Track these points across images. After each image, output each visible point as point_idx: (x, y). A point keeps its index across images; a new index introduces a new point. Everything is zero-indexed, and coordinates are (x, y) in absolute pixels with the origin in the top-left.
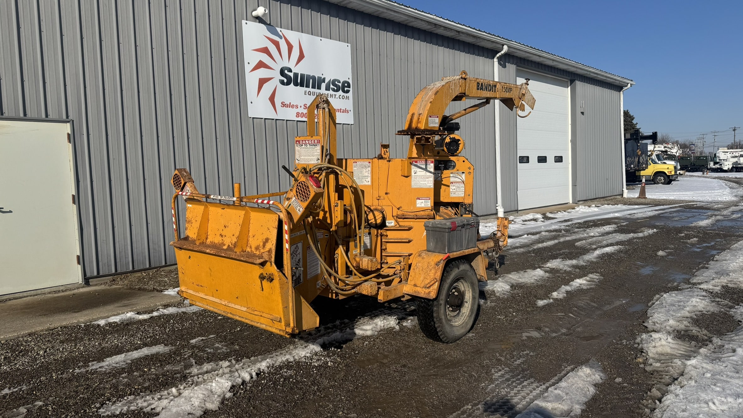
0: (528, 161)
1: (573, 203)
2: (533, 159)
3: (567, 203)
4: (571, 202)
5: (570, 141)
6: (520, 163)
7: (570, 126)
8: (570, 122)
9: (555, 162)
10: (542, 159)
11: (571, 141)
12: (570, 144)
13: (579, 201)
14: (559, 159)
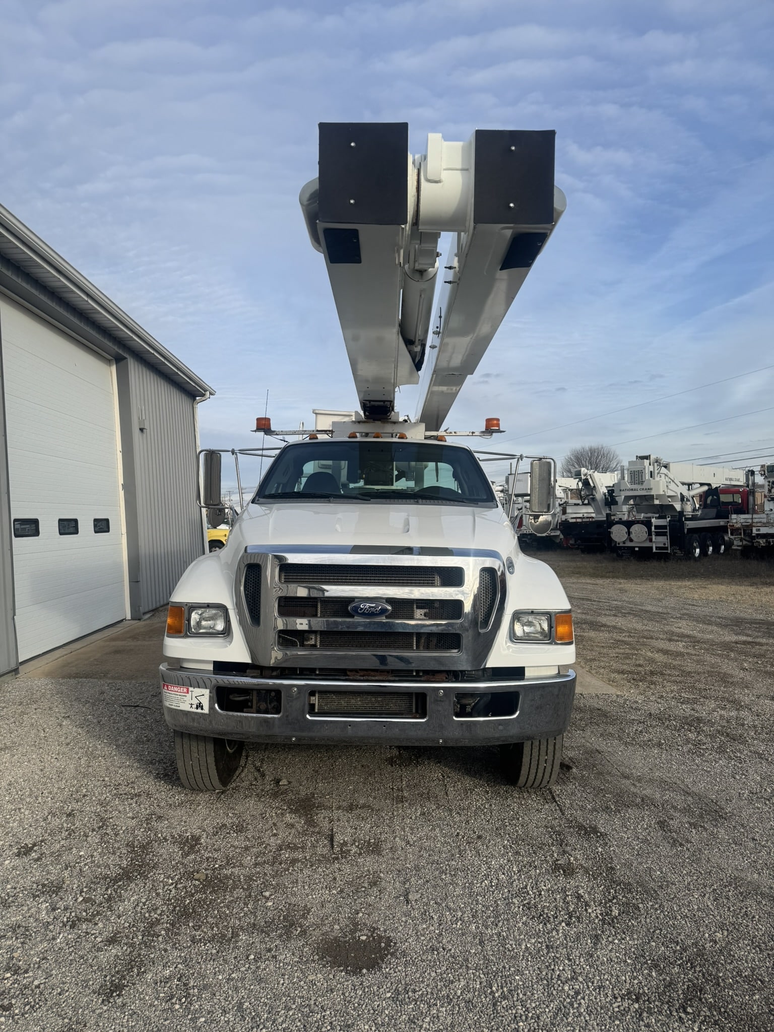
0: (36, 533)
1: (133, 619)
2: (49, 527)
3: (122, 621)
4: (129, 617)
5: (121, 487)
6: (16, 536)
7: (120, 456)
8: (119, 447)
9: (96, 532)
10: (68, 527)
11: (124, 486)
12: (122, 493)
13: (145, 613)
14: (102, 526)
